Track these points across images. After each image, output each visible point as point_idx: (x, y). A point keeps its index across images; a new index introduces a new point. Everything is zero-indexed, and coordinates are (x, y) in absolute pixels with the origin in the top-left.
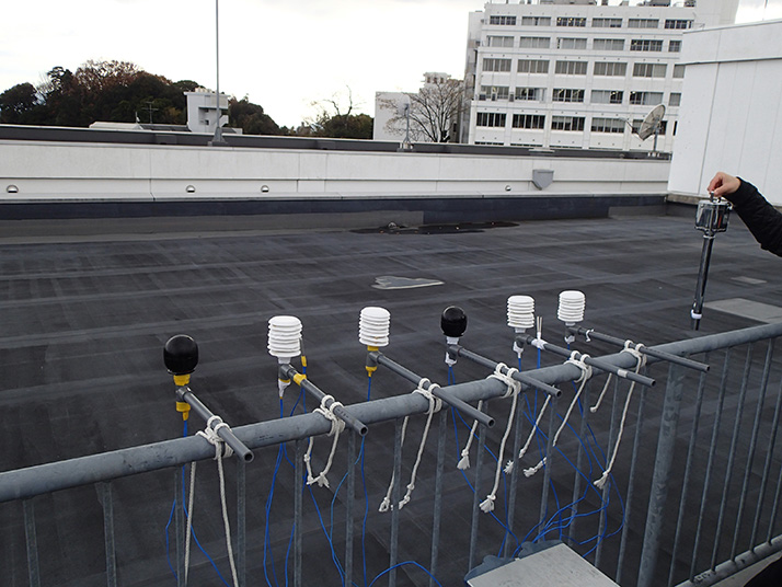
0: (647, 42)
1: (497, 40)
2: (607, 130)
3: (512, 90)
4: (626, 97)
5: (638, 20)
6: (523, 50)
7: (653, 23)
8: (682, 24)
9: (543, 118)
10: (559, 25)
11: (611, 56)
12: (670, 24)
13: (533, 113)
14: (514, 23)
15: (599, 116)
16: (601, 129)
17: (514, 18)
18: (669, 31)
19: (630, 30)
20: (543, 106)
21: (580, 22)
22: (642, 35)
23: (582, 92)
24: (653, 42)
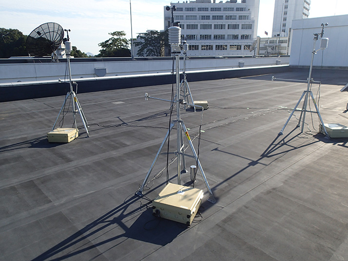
0: (231, 16)
1: (177, 17)
2: (221, 49)
3: (185, 36)
4: (226, 37)
5: (226, 8)
6: (187, 21)
7: (232, 9)
8: (242, 9)
9: (198, 46)
10: (199, 11)
11: (219, 22)
12: (238, 9)
13: (194, 44)
14: (182, 11)
15: (218, 44)
17: (182, 8)
18: (238, 12)
19: (225, 12)
20: (198, 42)
21: (206, 9)
22: (229, 14)
23: (210, 36)
24: (233, 16)
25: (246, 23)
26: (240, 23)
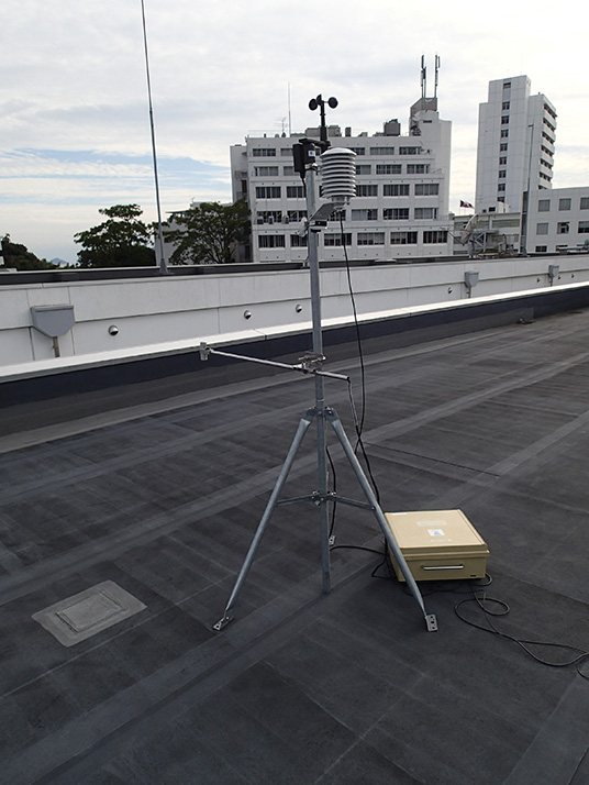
0: (389, 166)
1: (264, 170)
2: (371, 243)
3: (284, 214)
4: (380, 213)
5: (377, 148)
6: (289, 178)
7: (390, 150)
8: (412, 151)
11: (363, 180)
12: (403, 151)
14: (274, 155)
15: (362, 231)
16: (365, 243)
17: (274, 150)
18: (404, 157)
19: (374, 157)
22: (384, 161)
23: (344, 213)
24: (394, 166)
25: (425, 182)
26: (412, 180)
